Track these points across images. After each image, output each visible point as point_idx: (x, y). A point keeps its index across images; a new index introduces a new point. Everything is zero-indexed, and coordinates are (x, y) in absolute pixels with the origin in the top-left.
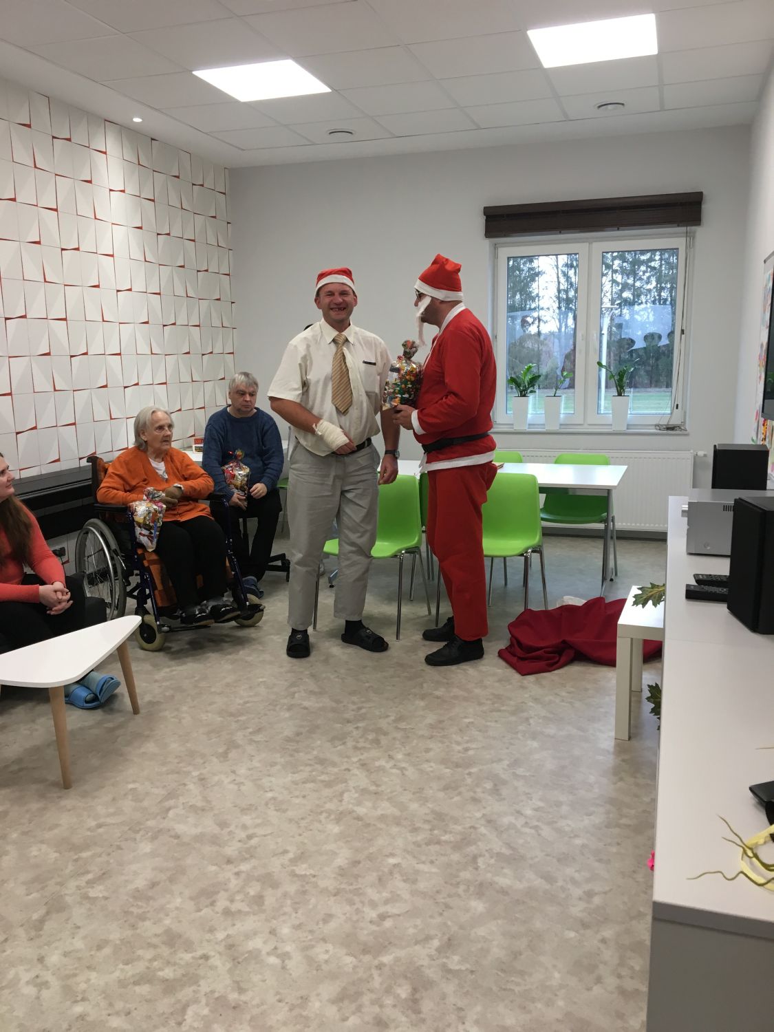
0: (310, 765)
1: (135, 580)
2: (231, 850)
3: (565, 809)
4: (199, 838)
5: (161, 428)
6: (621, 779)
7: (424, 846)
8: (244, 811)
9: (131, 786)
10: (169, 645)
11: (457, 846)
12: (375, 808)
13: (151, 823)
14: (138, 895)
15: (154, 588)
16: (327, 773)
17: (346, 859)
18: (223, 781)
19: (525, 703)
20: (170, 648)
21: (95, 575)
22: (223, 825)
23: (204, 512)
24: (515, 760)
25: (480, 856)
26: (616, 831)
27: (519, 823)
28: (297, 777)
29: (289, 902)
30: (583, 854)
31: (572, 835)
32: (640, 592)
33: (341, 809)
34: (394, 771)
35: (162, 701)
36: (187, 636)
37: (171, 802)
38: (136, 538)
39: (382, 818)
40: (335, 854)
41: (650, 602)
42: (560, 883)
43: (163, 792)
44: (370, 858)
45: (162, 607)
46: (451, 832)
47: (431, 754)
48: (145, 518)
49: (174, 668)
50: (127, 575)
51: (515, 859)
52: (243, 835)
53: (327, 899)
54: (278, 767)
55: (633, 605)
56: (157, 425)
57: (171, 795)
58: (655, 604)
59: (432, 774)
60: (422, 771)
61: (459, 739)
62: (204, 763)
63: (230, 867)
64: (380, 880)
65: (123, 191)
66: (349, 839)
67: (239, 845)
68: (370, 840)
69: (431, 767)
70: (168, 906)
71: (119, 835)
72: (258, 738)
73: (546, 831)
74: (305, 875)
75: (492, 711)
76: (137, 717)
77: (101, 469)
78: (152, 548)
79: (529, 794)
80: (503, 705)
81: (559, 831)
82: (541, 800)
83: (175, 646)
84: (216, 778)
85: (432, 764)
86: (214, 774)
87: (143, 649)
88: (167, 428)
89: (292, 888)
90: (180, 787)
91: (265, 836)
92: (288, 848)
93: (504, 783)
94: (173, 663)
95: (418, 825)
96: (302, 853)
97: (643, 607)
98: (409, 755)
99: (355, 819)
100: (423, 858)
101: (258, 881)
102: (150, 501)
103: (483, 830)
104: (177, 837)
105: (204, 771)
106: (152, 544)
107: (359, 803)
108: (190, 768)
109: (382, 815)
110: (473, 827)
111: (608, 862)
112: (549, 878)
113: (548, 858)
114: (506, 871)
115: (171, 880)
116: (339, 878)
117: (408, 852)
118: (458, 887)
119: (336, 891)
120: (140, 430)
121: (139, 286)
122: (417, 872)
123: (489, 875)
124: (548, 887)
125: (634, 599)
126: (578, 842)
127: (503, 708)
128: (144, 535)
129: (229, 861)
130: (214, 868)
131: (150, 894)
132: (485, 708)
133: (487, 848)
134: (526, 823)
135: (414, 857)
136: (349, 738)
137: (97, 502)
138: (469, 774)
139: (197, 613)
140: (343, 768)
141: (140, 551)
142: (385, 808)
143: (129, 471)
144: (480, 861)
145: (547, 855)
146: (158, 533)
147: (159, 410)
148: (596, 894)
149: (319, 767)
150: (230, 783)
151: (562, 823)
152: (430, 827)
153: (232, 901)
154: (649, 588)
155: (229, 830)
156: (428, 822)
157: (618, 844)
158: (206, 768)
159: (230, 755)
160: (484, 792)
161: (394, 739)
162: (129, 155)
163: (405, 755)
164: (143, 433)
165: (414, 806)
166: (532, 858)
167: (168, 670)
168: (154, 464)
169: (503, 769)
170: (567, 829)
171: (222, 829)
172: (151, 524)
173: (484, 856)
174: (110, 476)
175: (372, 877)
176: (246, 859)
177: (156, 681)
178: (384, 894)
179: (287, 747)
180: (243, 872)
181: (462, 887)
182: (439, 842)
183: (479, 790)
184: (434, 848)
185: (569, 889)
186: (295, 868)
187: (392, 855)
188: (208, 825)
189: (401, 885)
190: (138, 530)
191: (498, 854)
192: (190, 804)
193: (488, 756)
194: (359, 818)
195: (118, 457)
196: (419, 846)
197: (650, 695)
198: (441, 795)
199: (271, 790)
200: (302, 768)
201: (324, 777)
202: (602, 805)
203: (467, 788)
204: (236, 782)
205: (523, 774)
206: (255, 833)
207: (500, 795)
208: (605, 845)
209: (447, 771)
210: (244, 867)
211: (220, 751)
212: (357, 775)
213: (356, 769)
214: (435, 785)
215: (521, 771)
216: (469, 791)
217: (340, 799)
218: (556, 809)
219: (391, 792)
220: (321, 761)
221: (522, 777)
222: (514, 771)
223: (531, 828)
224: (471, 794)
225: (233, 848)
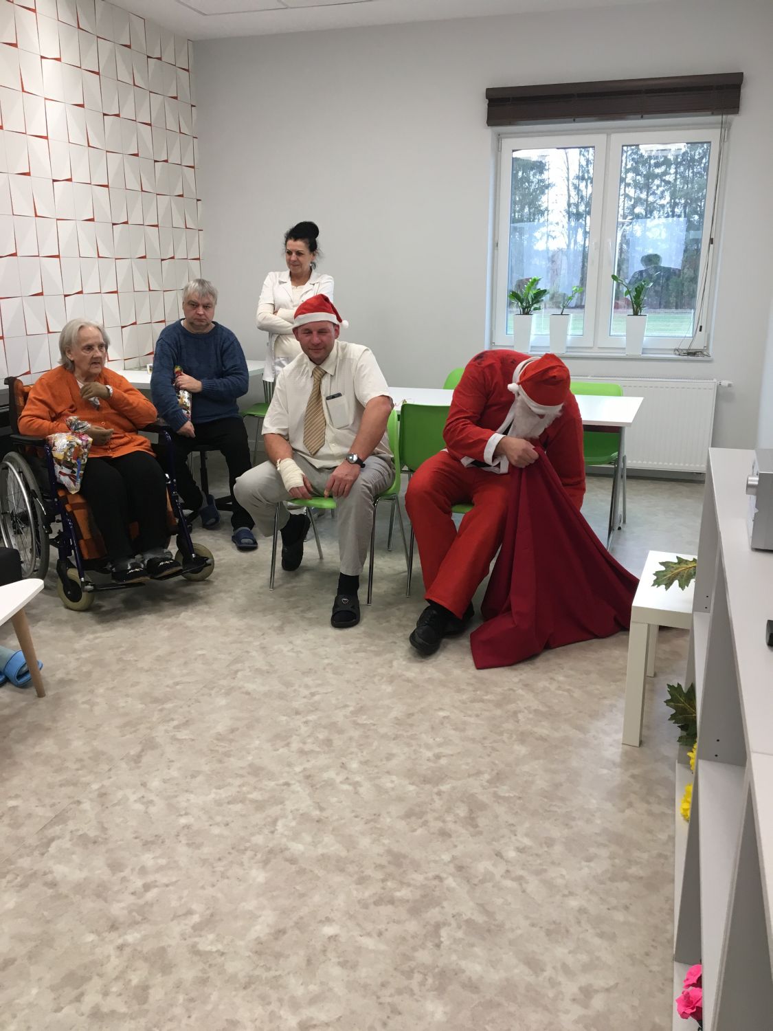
0: (242, 776)
1: (57, 527)
2: (118, 909)
3: (558, 849)
4: (79, 888)
5: (90, 348)
6: (630, 805)
7: (372, 907)
8: (147, 845)
9: (12, 803)
10: (101, 603)
11: (415, 910)
12: (315, 844)
13: (25, 862)
15: (79, 536)
16: (261, 789)
17: (268, 925)
18: (128, 799)
19: (514, 691)
20: (100, 607)
21: (16, 519)
22: (115, 866)
23: (143, 446)
24: (498, 774)
25: (444, 924)
26: (623, 886)
27: (498, 871)
28: (224, 794)
29: (181, 998)
30: (579, 922)
31: (566, 892)
32: (663, 568)
33: (271, 845)
34: (346, 787)
35: (77, 679)
36: (122, 595)
37: (57, 830)
38: (55, 477)
39: (323, 859)
40: (253, 917)
41: (676, 583)
42: (549, 972)
43: (50, 814)
44: (300, 925)
45: (88, 560)
46: (409, 885)
47: (394, 762)
48: (65, 454)
49: (99, 635)
50: (49, 520)
51: (489, 931)
52: (138, 883)
53: (234, 993)
54: (200, 778)
55: (653, 585)
56: (84, 344)
57: (60, 818)
58: (682, 586)
59: (392, 793)
60: (380, 790)
61: (431, 741)
62: (110, 770)
63: (114, 935)
64: (309, 962)
65: (59, 60)
66: (275, 894)
67: (132, 899)
68: (302, 895)
69: (392, 782)
70: (17, 1001)
72: (183, 734)
73: (533, 885)
74: (210, 952)
75: (473, 701)
76: (42, 700)
77: (20, 393)
78: (76, 490)
79: (513, 825)
80: (487, 693)
81: (550, 885)
82: (527, 835)
83: (106, 605)
84: (120, 794)
85: (394, 778)
86: (120, 788)
87: (67, 607)
88: (97, 348)
89: (187, 973)
90: (72, 806)
91: (167, 886)
92: (194, 907)
93: (483, 807)
94: (98, 627)
95: (369, 872)
96: (212, 915)
97: (667, 589)
98: (366, 763)
99: (286, 860)
100: (369, 927)
101: (146, 959)
102: (73, 434)
103: (450, 882)
104: (53, 885)
105: (107, 783)
106: (75, 484)
107: (296, 837)
108: (89, 778)
109: (323, 855)
110: (438, 877)
111: (612, 938)
112: (534, 964)
113: (534, 929)
114: (477, 950)
115: (32, 956)
116: (255, 958)
117: (350, 917)
118: (412, 977)
119: (247, 979)
120: (65, 347)
121: (81, 175)
122: (359, 950)
123: (454, 957)
124: (531, 979)
125: (655, 577)
126: (573, 903)
127: (488, 697)
128: (65, 475)
129: (113, 927)
130: (90, 938)
132: (464, 697)
133: (454, 912)
134: (508, 871)
135: (358, 925)
136: (294, 737)
137: (18, 433)
138: (439, 793)
139: (129, 567)
140: (282, 781)
141: (61, 494)
142: (331, 845)
143: (53, 396)
144: (444, 933)
145: (533, 925)
146: (82, 472)
147: (89, 324)
148: (597, 991)
149: (252, 780)
150: (136, 801)
151: (553, 873)
152: (382, 877)
153: (106, 994)
154: (675, 564)
155: (122, 874)
156: (380, 867)
157: (626, 908)
158: (110, 778)
159: (145, 760)
160: (455, 822)
161: (351, 739)
162: (67, 17)
163: (361, 763)
164: (69, 351)
165: (365, 842)
166: (513, 930)
167: (91, 636)
169: (482, 786)
170: (560, 882)
171: (114, 874)
172: (74, 461)
173: (450, 925)
174: (33, 403)
175: (296, 959)
176: (137, 923)
177: (74, 651)
178: (312, 987)
179: (217, 748)
180: (129, 945)
181: (417, 977)
182: (392, 902)
183: (449, 818)
184: (386, 910)
185: (560, 983)
186: (197, 939)
187: (328, 920)
188: (98, 868)
189: (336, 971)
190: (58, 468)
191: (469, 922)
192: (80, 832)
193: (464, 767)
194: (293, 861)
195: (41, 379)
196: (366, 906)
197: (669, 697)
198: (401, 825)
199: (186, 814)
200: (230, 780)
201: (255, 795)
202: (605, 846)
203: (436, 815)
204: (145, 800)
205: (507, 795)
206: (156, 881)
207: (476, 826)
208: (609, 909)
209: (412, 788)
210: (132, 937)
211: (132, 753)
212: (298, 792)
213: (298, 784)
214: (396, 809)
215: (504, 790)
216: (436, 819)
217: (273, 829)
218: (546, 849)
219: (338, 820)
220: (256, 771)
221: (506, 799)
222: (495, 789)
223: (513, 879)
224: (440, 824)
225: (122, 905)
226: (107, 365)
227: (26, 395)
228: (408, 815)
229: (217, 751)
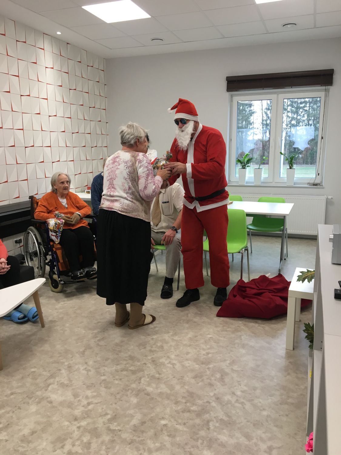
0: (126, 360)
1: (49, 258)
2: (77, 412)
3: (258, 392)
4: (62, 403)
5: (63, 183)
6: (289, 374)
7: (181, 413)
8: (88, 387)
9: (33, 370)
10: (66, 289)
11: (199, 414)
12: (157, 388)
13: (39, 393)
14: (24, 440)
15: (58, 261)
16: (134, 366)
17: (139, 420)
18: (80, 369)
19: (240, 327)
20: (66, 291)
21: (32, 254)
22: (76, 396)
23: (85, 224)
24: (233, 361)
25: (211, 421)
26: (286, 407)
27: (233, 400)
28: (119, 367)
29: (104, 447)
30: (267, 421)
31: (262, 409)
32: (301, 274)
33: (139, 388)
34: (169, 365)
35: (57, 320)
36: (75, 286)
37: (51, 381)
38: (49, 237)
39: (160, 394)
40: (132, 416)
41: (306, 280)
42: (255, 440)
43: (49, 375)
44: (152, 420)
45: (62, 271)
46: (196, 405)
47: (190, 355)
48: (54, 227)
49: (66, 302)
50: (46, 254)
51: (230, 424)
52: (85, 402)
53: (125, 446)
54: (109, 361)
55: (297, 281)
56: (61, 181)
57: (52, 376)
58: (309, 281)
59: (189, 368)
60: (183, 366)
61: (205, 347)
62: (72, 357)
63: (76, 423)
64: (155, 434)
65: (53, 68)
66: (141, 407)
67: (83, 409)
68: (152, 408)
69: (189, 363)
70: (38, 447)
71: (21, 400)
72: (102, 343)
73: (248, 406)
74: (115, 430)
75: (222, 331)
76: (43, 329)
77: (35, 202)
79: (239, 381)
80: (228, 327)
81: (255, 406)
82: (245, 386)
83: (69, 290)
84: (77, 367)
85: (190, 362)
86: (76, 364)
87: (53, 291)
88: (66, 183)
89: (106, 438)
90: (57, 371)
91: (97, 403)
92: (108, 412)
93: (227, 374)
94: (66, 299)
95: (179, 399)
96: (115, 415)
97: (303, 282)
98: (178, 355)
99: (145, 394)
100: (180, 421)
101: (89, 432)
102: (57, 218)
103: (214, 404)
104: (51, 402)
105: (71, 362)
107: (149, 385)
108: (64, 360)
109: (160, 392)
110: (208, 402)
111: (281, 427)
112: (248, 437)
113: (248, 423)
114: (225, 431)
115: (43, 430)
116: (134, 432)
117: (172, 417)
118: (198, 441)
119: (131, 441)
120: (53, 183)
121: (60, 114)
122: (176, 430)
123: (215, 434)
124: (247, 443)
125: (298, 278)
126: (265, 413)
127: (228, 329)
129: (76, 419)
130: (67, 423)
131: (30, 439)
132: (219, 329)
133: (215, 416)
134: (237, 400)
135: (175, 420)
136: (148, 345)
137: (34, 219)
138: (208, 368)
139: (79, 274)
140: (143, 362)
141: (51, 244)
142: (163, 388)
143: (48, 203)
144: (211, 424)
145: (248, 421)
146: (60, 234)
147: (63, 174)
148: (274, 448)
149: (130, 362)
150: (83, 370)
151: (256, 401)
152: (185, 401)
153: (73, 445)
154: (306, 272)
155: (78, 399)
156: (183, 397)
157: (287, 415)
158: (72, 360)
159: (86, 353)
160: (215, 380)
161: (171, 346)
162: (56, 51)
163: (175, 355)
164: (55, 185)
165: (178, 387)
166: (239, 423)
167: (62, 303)
168: (61, 200)
169: (226, 365)
170: (259, 404)
171: (75, 399)
172: (57, 230)
173: (213, 421)
174: (40, 206)
175: (151, 433)
176: (85, 418)
177: (56, 309)
178: (157, 444)
179: (116, 349)
180: (82, 426)
181: (200, 441)
182: (189, 411)
183: (213, 378)
184: (187, 415)
185: (259, 445)
186: (110, 425)
187: (163, 418)
188: (69, 396)
189: (167, 438)
190: (50, 233)
191: (221, 420)
192: (61, 382)
193: (219, 358)
194: (148, 394)
195: (43, 197)
196: (179, 413)
197: (305, 329)
198: (193, 381)
199: (104, 375)
200: (121, 362)
201: (132, 368)
202: (278, 390)
203: (207, 377)
204: (87, 369)
205: (237, 369)
206: (92, 402)
207: (224, 382)
208: (280, 416)
209: (197, 366)
210: (83, 423)
211: (81, 350)
212: (149, 367)
213: (149, 364)
214: (190, 375)
215: (235, 368)
216: (207, 379)
217: (139, 382)
218: (253, 391)
219: (166, 378)
220: (132, 358)
221: (236, 371)
222: (232, 367)
223: (239, 403)
224: (209, 381)
225: (79, 411)
226: (71, 191)
227: (37, 203)
228: (195, 377)
229: (116, 350)
